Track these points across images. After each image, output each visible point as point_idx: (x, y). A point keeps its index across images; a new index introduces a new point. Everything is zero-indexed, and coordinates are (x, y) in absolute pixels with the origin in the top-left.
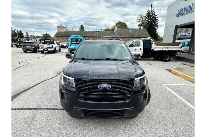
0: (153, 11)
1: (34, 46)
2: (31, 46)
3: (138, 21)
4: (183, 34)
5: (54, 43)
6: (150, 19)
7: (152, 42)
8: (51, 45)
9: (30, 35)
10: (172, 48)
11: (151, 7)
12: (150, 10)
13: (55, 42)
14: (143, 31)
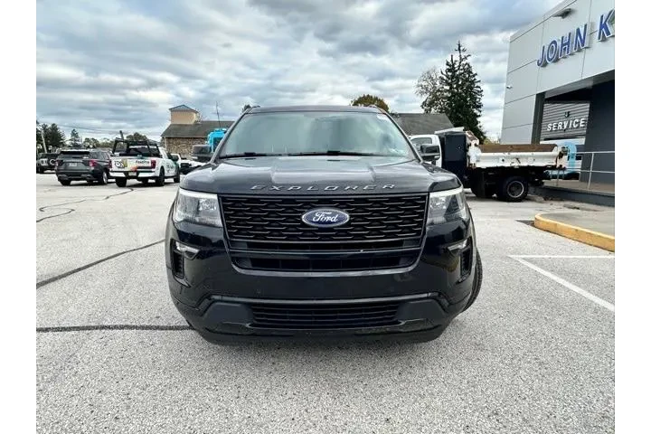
0: (464, 62)
1: (94, 164)
2: (86, 163)
3: (422, 93)
4: (560, 126)
5: (158, 155)
6: (458, 86)
7: (468, 141)
8: (150, 159)
9: (83, 140)
10: (530, 160)
11: (459, 50)
12: (456, 57)
13: (162, 151)
14: (436, 121)
